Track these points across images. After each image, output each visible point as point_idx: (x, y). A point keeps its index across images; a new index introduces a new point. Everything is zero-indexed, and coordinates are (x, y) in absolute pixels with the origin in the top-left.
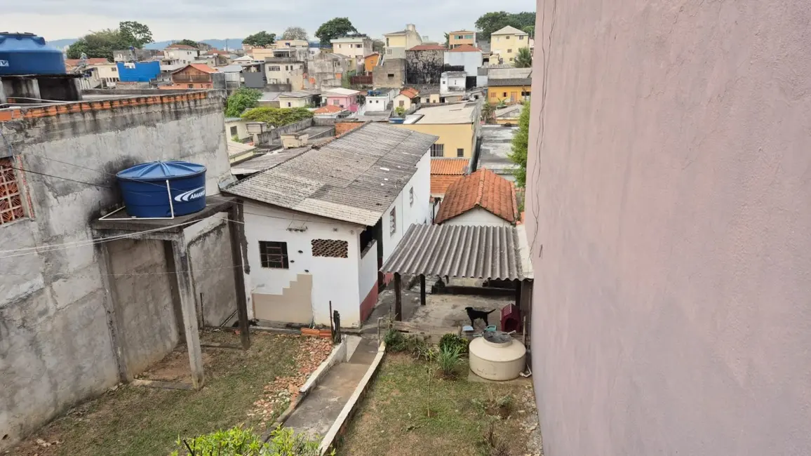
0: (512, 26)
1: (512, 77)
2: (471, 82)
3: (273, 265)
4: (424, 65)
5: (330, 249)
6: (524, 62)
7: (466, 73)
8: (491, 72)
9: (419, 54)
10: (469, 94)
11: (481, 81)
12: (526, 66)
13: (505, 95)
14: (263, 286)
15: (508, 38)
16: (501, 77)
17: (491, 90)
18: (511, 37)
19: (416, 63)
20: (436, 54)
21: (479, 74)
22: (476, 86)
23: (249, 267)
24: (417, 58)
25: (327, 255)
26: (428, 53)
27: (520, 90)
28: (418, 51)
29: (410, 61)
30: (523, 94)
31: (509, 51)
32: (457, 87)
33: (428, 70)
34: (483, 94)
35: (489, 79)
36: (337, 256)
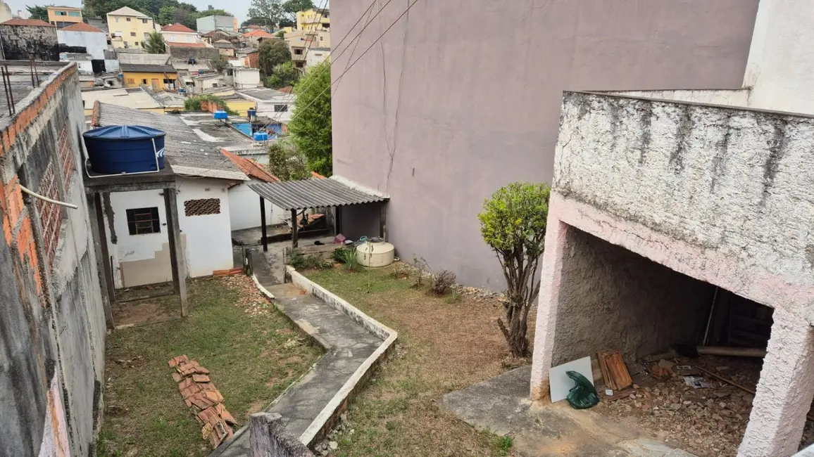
0: (129, 6)
1: (148, 63)
2: (98, 67)
3: (142, 232)
4: (29, 45)
5: (203, 208)
6: (157, 48)
7: (90, 55)
8: (120, 56)
9: (19, 29)
10: (100, 79)
11: (111, 65)
12: (160, 52)
13: (145, 81)
14: (133, 252)
15: (128, 20)
16: (133, 62)
17: (128, 76)
18: (131, 19)
19: (16, 41)
20: (43, 31)
21: (106, 58)
22: (105, 70)
23: (116, 237)
24: (17, 34)
25: (200, 214)
26: (32, 29)
27: (161, 78)
28: (17, 26)
29: (6, 38)
30: (165, 81)
31: (133, 34)
32: (84, 72)
33: (35, 49)
34: (119, 80)
35: (120, 64)
36: (209, 213)
